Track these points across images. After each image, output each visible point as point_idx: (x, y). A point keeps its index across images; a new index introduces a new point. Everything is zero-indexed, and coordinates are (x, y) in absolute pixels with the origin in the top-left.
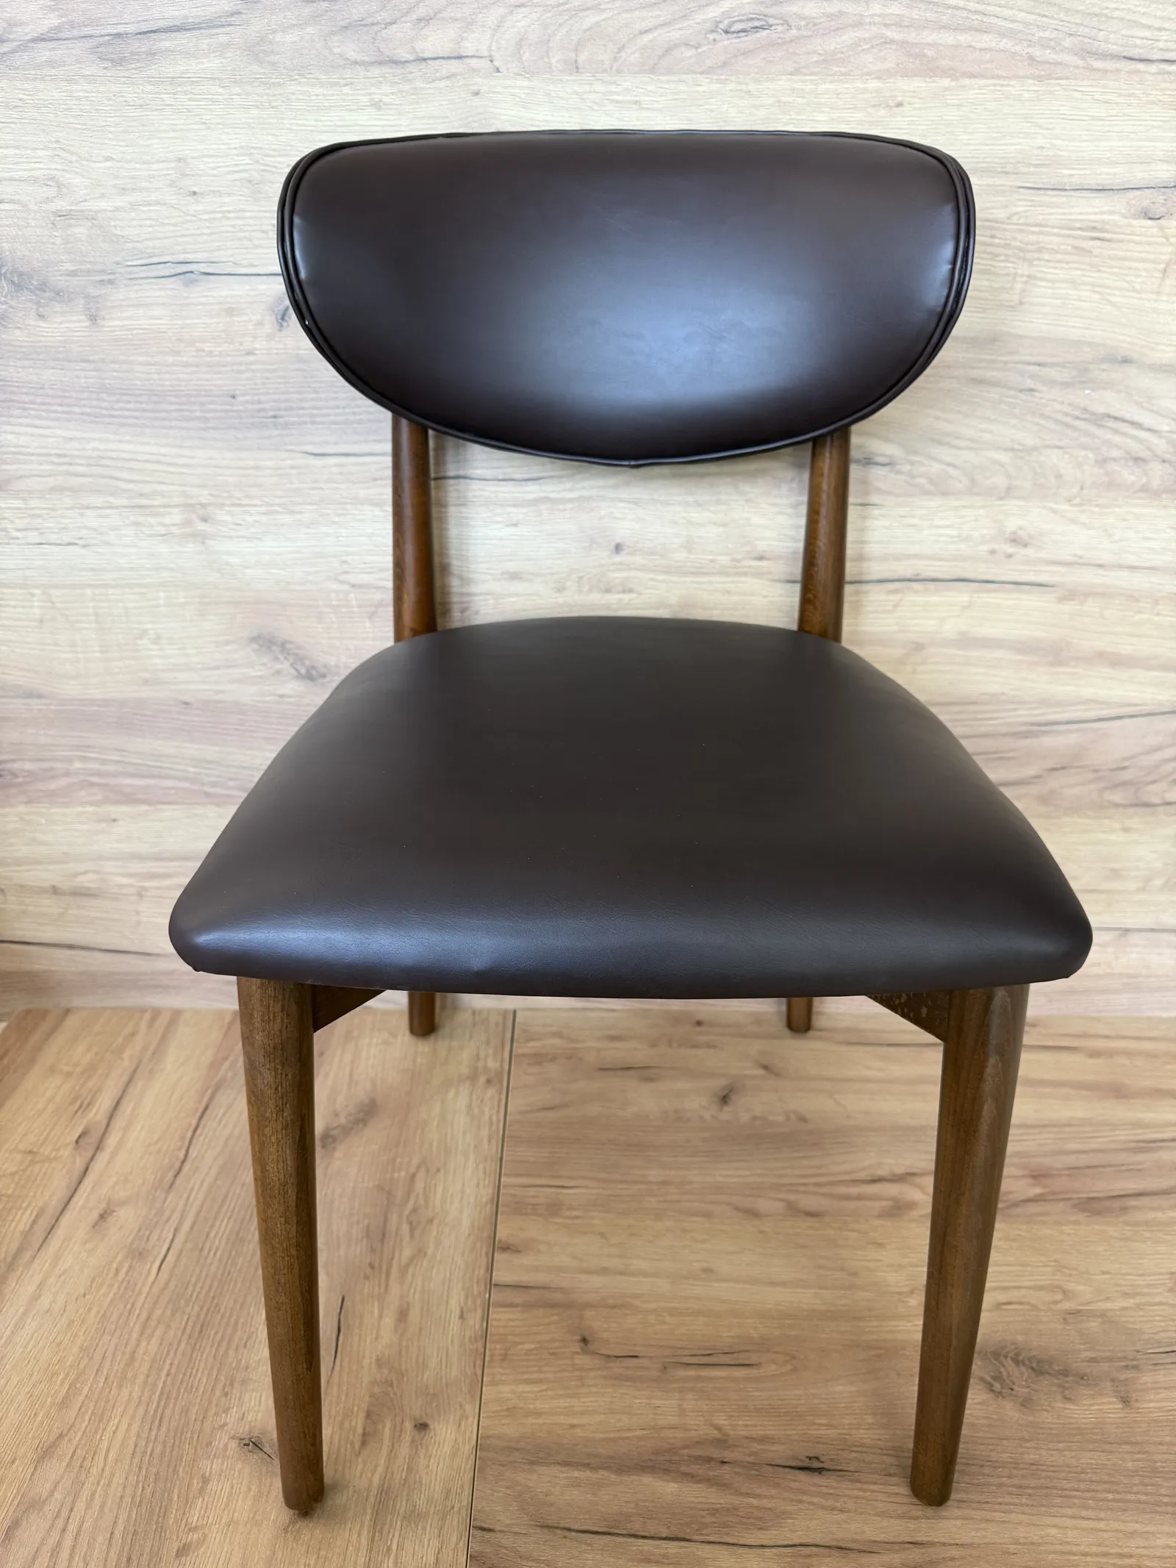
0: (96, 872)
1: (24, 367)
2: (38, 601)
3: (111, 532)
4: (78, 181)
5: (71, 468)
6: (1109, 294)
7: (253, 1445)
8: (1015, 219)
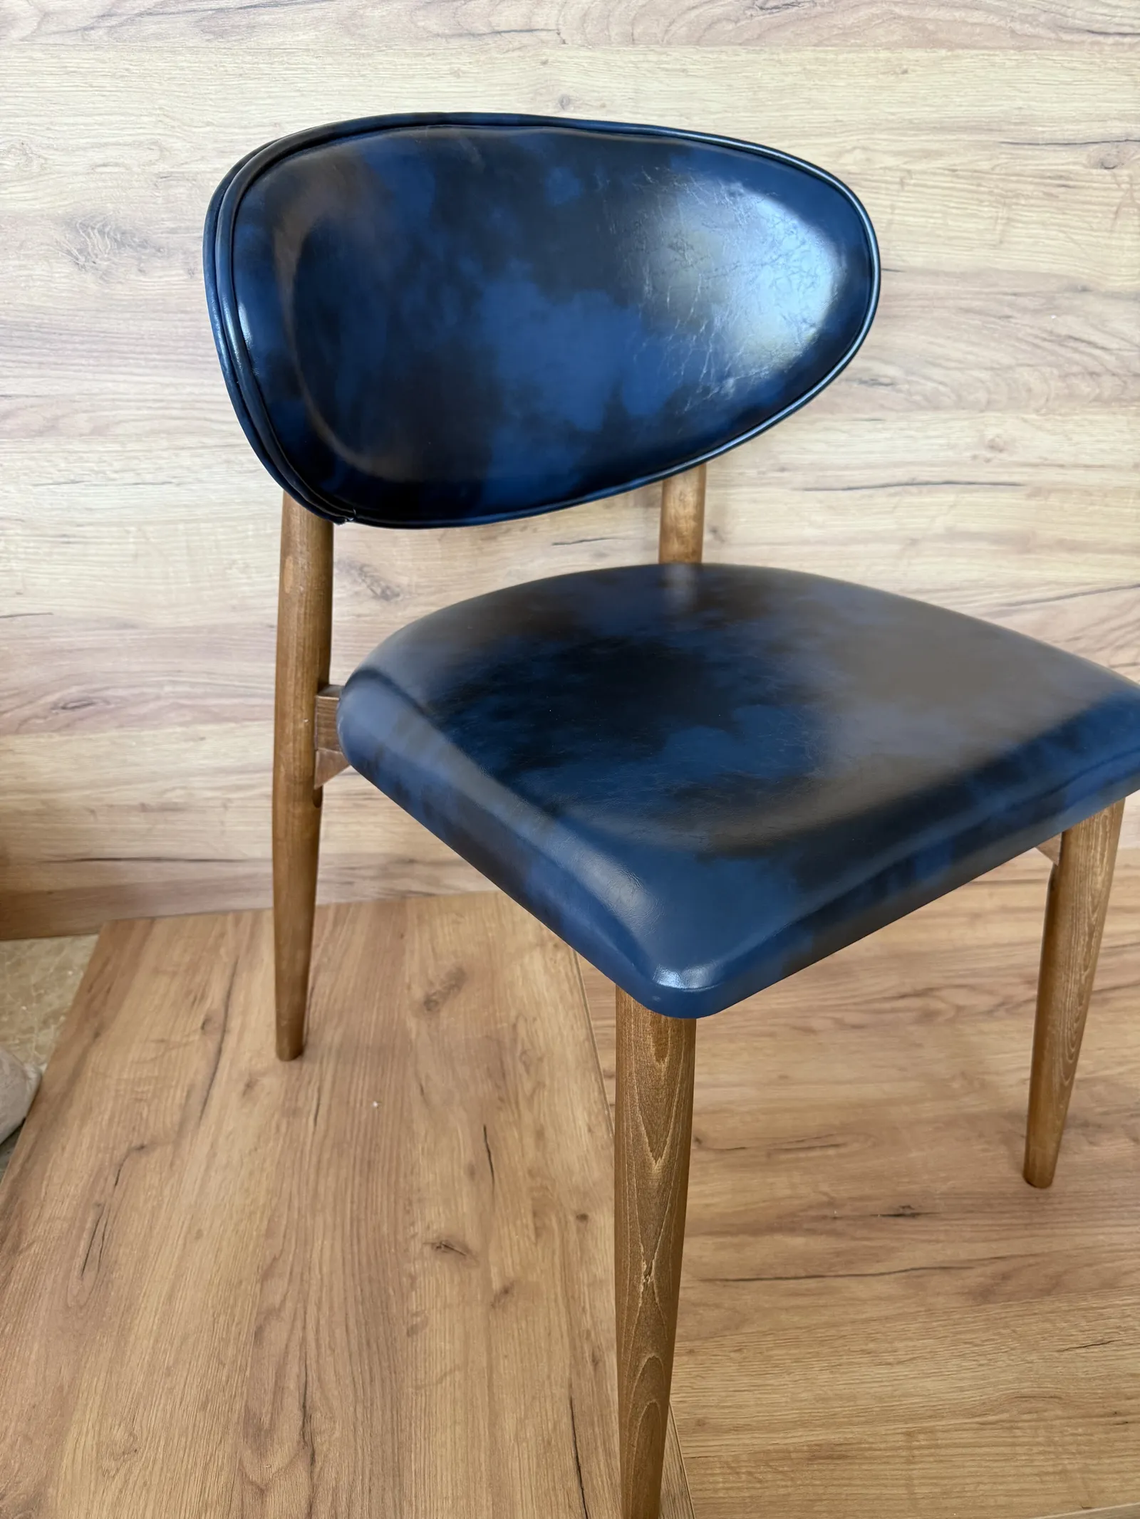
0: (183, 788)
1: (123, 319)
2: (134, 537)
3: (205, 471)
4: (179, 145)
5: (167, 412)
6: (1072, 233)
7: (444, 1247)
8: (997, 170)
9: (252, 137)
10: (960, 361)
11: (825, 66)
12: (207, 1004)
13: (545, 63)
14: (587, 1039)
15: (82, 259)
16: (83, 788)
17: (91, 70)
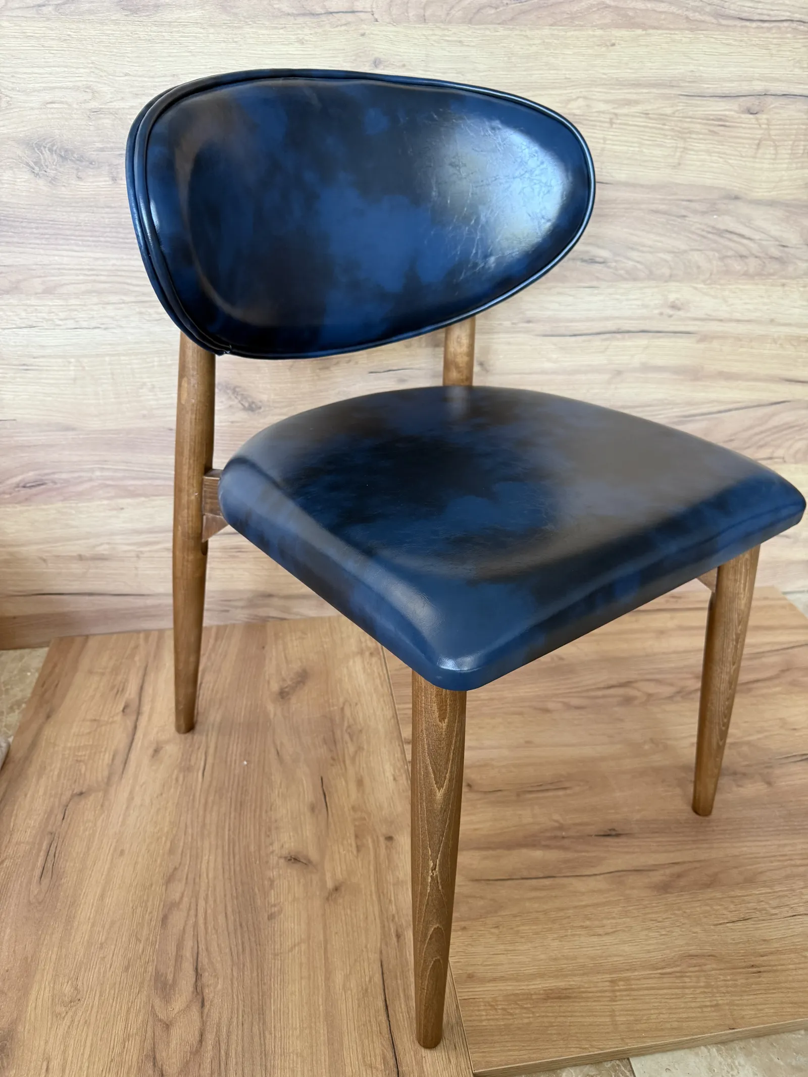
0: (108, 543)
1: (66, 212)
2: (75, 366)
3: (124, 319)
4: (106, 89)
5: (97, 278)
6: (728, 159)
7: (294, 859)
8: (677, 114)
9: (158, 84)
10: (650, 247)
11: (558, 40)
12: (127, 695)
13: (363, 35)
14: (393, 717)
15: (37, 169)
16: (36, 543)
17: (43, 35)
